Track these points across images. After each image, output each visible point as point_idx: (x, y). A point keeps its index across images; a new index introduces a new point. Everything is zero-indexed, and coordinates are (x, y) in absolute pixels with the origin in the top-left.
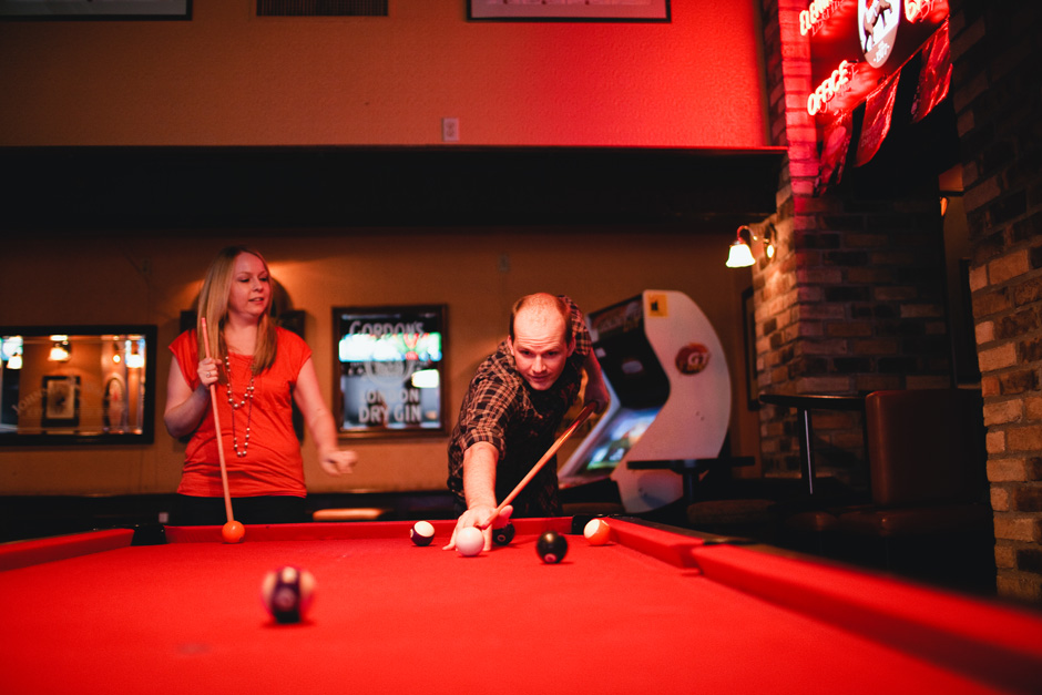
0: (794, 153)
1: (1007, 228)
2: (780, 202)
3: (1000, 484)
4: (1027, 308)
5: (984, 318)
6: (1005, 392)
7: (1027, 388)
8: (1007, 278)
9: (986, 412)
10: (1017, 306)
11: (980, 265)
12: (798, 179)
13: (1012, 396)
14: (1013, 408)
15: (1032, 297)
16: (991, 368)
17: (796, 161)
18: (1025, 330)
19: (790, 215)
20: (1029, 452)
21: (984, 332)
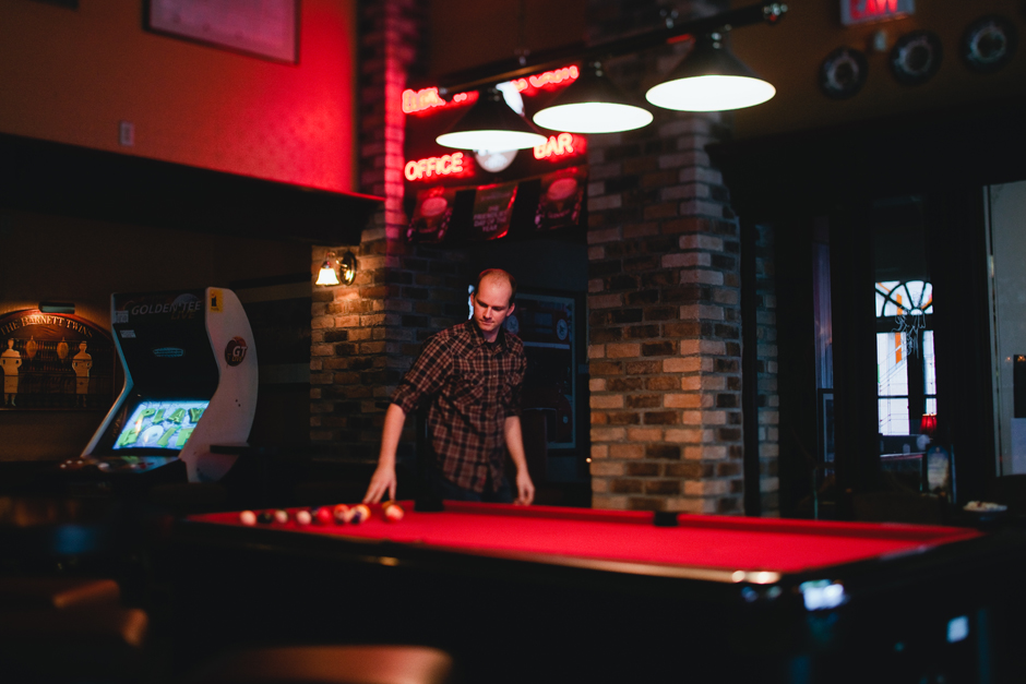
0: (389, 204)
1: (625, 327)
2: (365, 238)
3: (601, 477)
4: (636, 377)
5: (597, 376)
6: (610, 422)
7: (630, 423)
8: (621, 356)
9: (592, 433)
10: (627, 374)
11: (600, 344)
12: (392, 226)
13: (617, 426)
14: (618, 433)
15: (641, 371)
16: (602, 407)
17: (390, 211)
18: (633, 389)
19: (379, 253)
20: (627, 459)
21: (597, 384)
